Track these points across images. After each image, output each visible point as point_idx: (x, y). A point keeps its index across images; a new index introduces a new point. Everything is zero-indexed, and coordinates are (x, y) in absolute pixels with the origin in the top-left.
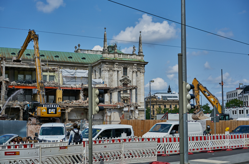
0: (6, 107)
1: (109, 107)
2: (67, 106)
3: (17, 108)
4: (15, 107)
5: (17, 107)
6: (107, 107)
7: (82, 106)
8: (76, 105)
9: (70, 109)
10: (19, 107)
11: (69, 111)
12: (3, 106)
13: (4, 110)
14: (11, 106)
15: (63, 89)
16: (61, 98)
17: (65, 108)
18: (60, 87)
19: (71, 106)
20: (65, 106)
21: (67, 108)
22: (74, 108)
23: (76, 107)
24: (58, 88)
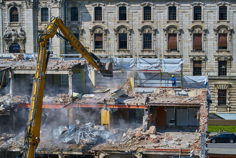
1: (173, 153)
2: (96, 151)
3: (16, 151)
6: (171, 154)
7: (124, 152)
9: (102, 156)
10: (18, 150)
14: (7, 149)
15: (112, 107)
16: (108, 124)
17: (93, 153)
18: (107, 105)
19: (103, 150)
20: (92, 150)
21: (96, 154)
22: (109, 154)
23: (113, 152)
24: (104, 107)
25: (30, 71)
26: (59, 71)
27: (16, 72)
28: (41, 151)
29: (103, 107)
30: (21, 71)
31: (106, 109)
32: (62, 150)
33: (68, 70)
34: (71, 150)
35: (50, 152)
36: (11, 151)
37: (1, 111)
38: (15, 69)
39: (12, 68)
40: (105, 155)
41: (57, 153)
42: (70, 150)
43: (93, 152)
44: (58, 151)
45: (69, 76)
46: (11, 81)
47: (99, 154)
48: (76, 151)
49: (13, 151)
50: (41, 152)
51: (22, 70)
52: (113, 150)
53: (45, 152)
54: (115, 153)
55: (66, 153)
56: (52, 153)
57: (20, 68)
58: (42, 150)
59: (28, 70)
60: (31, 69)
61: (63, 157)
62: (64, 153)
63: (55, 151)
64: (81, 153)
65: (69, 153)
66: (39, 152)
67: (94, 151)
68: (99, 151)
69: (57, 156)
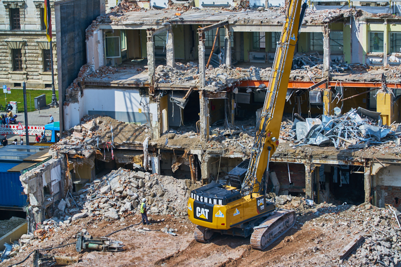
0: (210, 156)
2: (368, 160)
3: (235, 158)
4: (232, 156)
5: (236, 156)
8: (393, 157)
9: (376, 167)
10: (239, 155)
11: (374, 173)
12: (202, 155)
13: (206, 163)
14: (222, 154)
15: (395, 87)
16: (387, 116)
17: (362, 163)
18: (387, 84)
19: (379, 157)
20: (361, 158)
21: (367, 164)
22: (388, 165)
23: (395, 162)
24: (382, 87)
25: (260, 27)
26: (308, 27)
27: (237, 29)
28: (276, 157)
29: (380, 87)
30: (244, 27)
31: (385, 90)
32: (311, 157)
33: (322, 26)
34: (326, 157)
35: (290, 160)
36: (227, 158)
37: (212, 93)
38: (234, 24)
39: (230, 23)
40: (381, 166)
41: (303, 161)
42: (324, 158)
43: (363, 161)
44: (305, 159)
45: (324, 35)
46: (228, 43)
47: (372, 164)
48: (333, 159)
49: (230, 158)
50: (276, 160)
51: (246, 25)
52: (396, 158)
53: (282, 160)
54: (399, 163)
55: (318, 161)
56: (295, 161)
57: (242, 23)
58: (278, 157)
59: (257, 25)
60: (261, 24)
61: (313, 168)
62: (314, 161)
63: (300, 158)
64: (343, 163)
65: (323, 162)
66: (273, 160)
67: (363, 159)
68: (372, 159)
69: (302, 166)
